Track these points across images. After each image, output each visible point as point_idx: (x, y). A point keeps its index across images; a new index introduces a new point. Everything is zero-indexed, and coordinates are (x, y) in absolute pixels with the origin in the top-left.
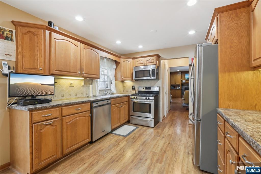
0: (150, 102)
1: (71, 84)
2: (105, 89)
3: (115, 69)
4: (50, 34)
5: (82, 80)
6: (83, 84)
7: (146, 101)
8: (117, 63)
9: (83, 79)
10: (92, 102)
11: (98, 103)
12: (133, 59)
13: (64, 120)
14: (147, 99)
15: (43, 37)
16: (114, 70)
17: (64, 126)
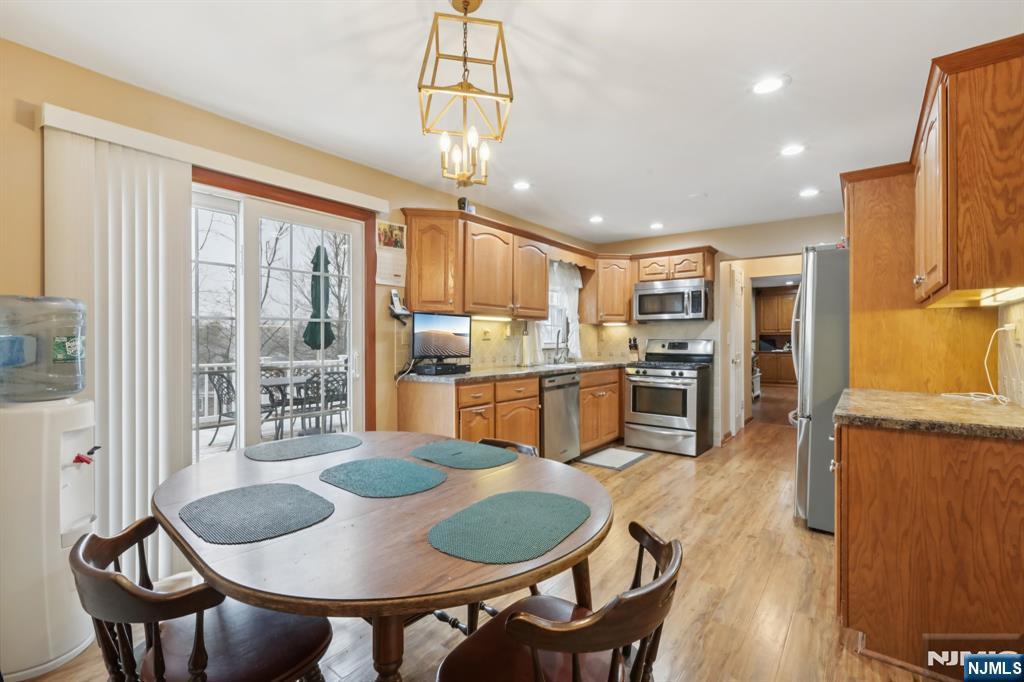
0: (684, 384)
1: (485, 333)
2: (555, 346)
3: (580, 290)
4: (465, 225)
5: (506, 323)
6: (508, 332)
7: (671, 380)
8: (585, 273)
9: (509, 319)
10: (542, 377)
11: (553, 381)
12: (632, 258)
13: (499, 410)
14: (677, 375)
15: (454, 234)
16: (577, 292)
17: (499, 424)
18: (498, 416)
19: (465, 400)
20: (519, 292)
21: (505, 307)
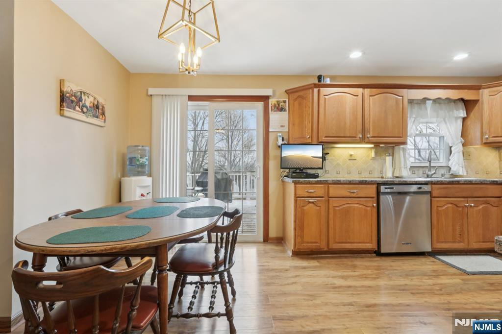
1: (351, 155)
3: (464, 119)
4: (319, 91)
5: (371, 148)
6: (373, 154)
8: (469, 105)
9: (372, 146)
10: (379, 185)
11: (393, 188)
13: (331, 202)
15: (311, 98)
16: (460, 122)
17: (331, 211)
18: (331, 206)
19: (300, 193)
20: (370, 125)
21: (355, 137)
